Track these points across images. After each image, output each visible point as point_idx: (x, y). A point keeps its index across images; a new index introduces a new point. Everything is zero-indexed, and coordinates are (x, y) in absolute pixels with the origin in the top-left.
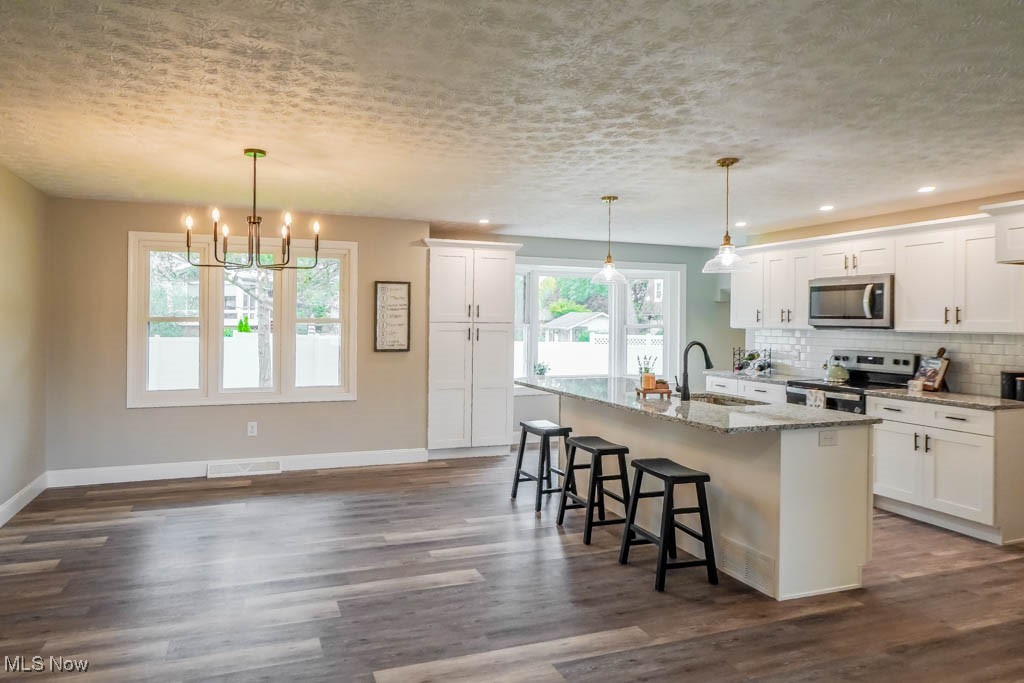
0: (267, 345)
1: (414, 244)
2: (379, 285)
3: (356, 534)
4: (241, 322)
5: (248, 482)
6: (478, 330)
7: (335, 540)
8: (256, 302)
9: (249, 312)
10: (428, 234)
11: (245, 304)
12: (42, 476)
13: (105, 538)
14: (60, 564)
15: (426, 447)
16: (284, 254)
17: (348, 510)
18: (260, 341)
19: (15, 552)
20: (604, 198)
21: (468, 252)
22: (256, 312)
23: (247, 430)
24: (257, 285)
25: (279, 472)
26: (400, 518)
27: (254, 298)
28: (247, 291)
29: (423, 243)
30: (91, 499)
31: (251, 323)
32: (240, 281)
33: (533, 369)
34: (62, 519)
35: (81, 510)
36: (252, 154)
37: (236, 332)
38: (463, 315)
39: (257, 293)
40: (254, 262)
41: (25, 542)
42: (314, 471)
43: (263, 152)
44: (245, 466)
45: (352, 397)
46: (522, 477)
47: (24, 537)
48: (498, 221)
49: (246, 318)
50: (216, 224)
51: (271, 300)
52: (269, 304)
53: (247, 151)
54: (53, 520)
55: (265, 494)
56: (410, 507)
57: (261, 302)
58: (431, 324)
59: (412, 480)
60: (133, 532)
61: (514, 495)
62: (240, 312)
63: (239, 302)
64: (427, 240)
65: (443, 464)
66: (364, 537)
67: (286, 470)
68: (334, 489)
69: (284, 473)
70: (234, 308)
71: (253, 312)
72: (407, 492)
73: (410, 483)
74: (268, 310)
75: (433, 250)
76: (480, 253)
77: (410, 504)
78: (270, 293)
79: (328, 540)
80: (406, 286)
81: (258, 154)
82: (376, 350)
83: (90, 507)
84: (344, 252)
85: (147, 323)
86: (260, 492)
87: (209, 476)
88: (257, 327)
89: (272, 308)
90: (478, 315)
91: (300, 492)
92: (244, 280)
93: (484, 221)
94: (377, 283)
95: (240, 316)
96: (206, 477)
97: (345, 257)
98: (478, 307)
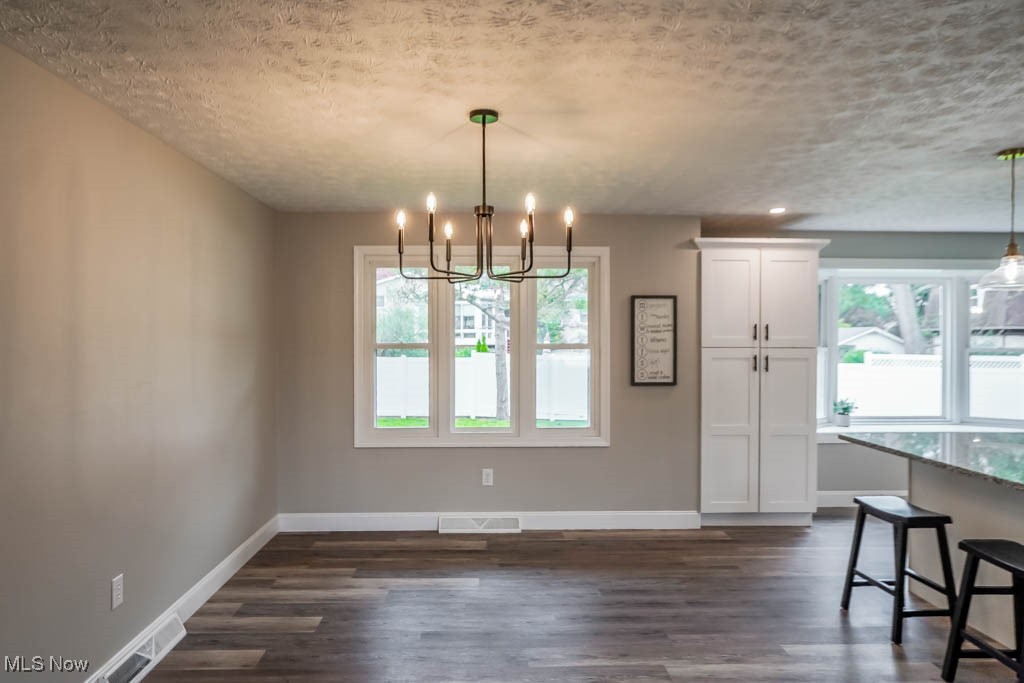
0: (504, 365)
1: (682, 246)
2: (637, 301)
3: (624, 656)
4: (479, 342)
5: (482, 545)
6: (767, 358)
7: (595, 663)
8: (493, 322)
9: (487, 331)
10: (699, 234)
11: (483, 323)
12: (273, 520)
13: (318, 619)
14: (263, 659)
15: (699, 510)
16: (524, 259)
17: (608, 605)
18: (497, 360)
19: (224, 629)
20: (1003, 153)
21: (752, 254)
22: (493, 331)
23: (481, 478)
24: (493, 304)
25: (518, 531)
26: (683, 631)
27: (491, 317)
28: (484, 310)
29: (692, 245)
30: (317, 554)
31: (489, 342)
32: (478, 302)
33: (832, 407)
34: (285, 582)
35: (303, 570)
36: (481, 117)
37: (474, 352)
38: (746, 337)
39: (493, 312)
40: (485, 271)
41: (239, 614)
42: (559, 533)
43: (494, 114)
44: (479, 521)
45: (603, 442)
46: (857, 579)
47: (237, 606)
48: (800, 209)
49: (484, 338)
50: (431, 216)
51: (508, 319)
52: (506, 323)
53: (474, 113)
54: (273, 581)
55: (502, 566)
56: (690, 610)
57: (497, 322)
58: (703, 350)
59: (686, 559)
60: (351, 614)
61: (846, 604)
62: (478, 331)
63: (478, 322)
64: (698, 240)
65: (721, 534)
66: (634, 662)
67: (525, 528)
68: (586, 566)
69: (526, 534)
70: (473, 328)
71: (489, 331)
72: (684, 581)
73: (683, 565)
74: (504, 329)
75: (705, 253)
76: (768, 254)
77: (691, 603)
78: (506, 313)
79: (587, 663)
80: (670, 302)
81: (488, 117)
82: (633, 383)
83: (313, 566)
84: (594, 260)
85: (375, 349)
86: (496, 560)
87: (441, 531)
88: (493, 346)
89: (509, 328)
90: (767, 338)
91: (543, 566)
92: (483, 300)
93: (778, 211)
94: (633, 298)
95: (479, 336)
96: (437, 532)
97: (594, 267)
98: (767, 327)
